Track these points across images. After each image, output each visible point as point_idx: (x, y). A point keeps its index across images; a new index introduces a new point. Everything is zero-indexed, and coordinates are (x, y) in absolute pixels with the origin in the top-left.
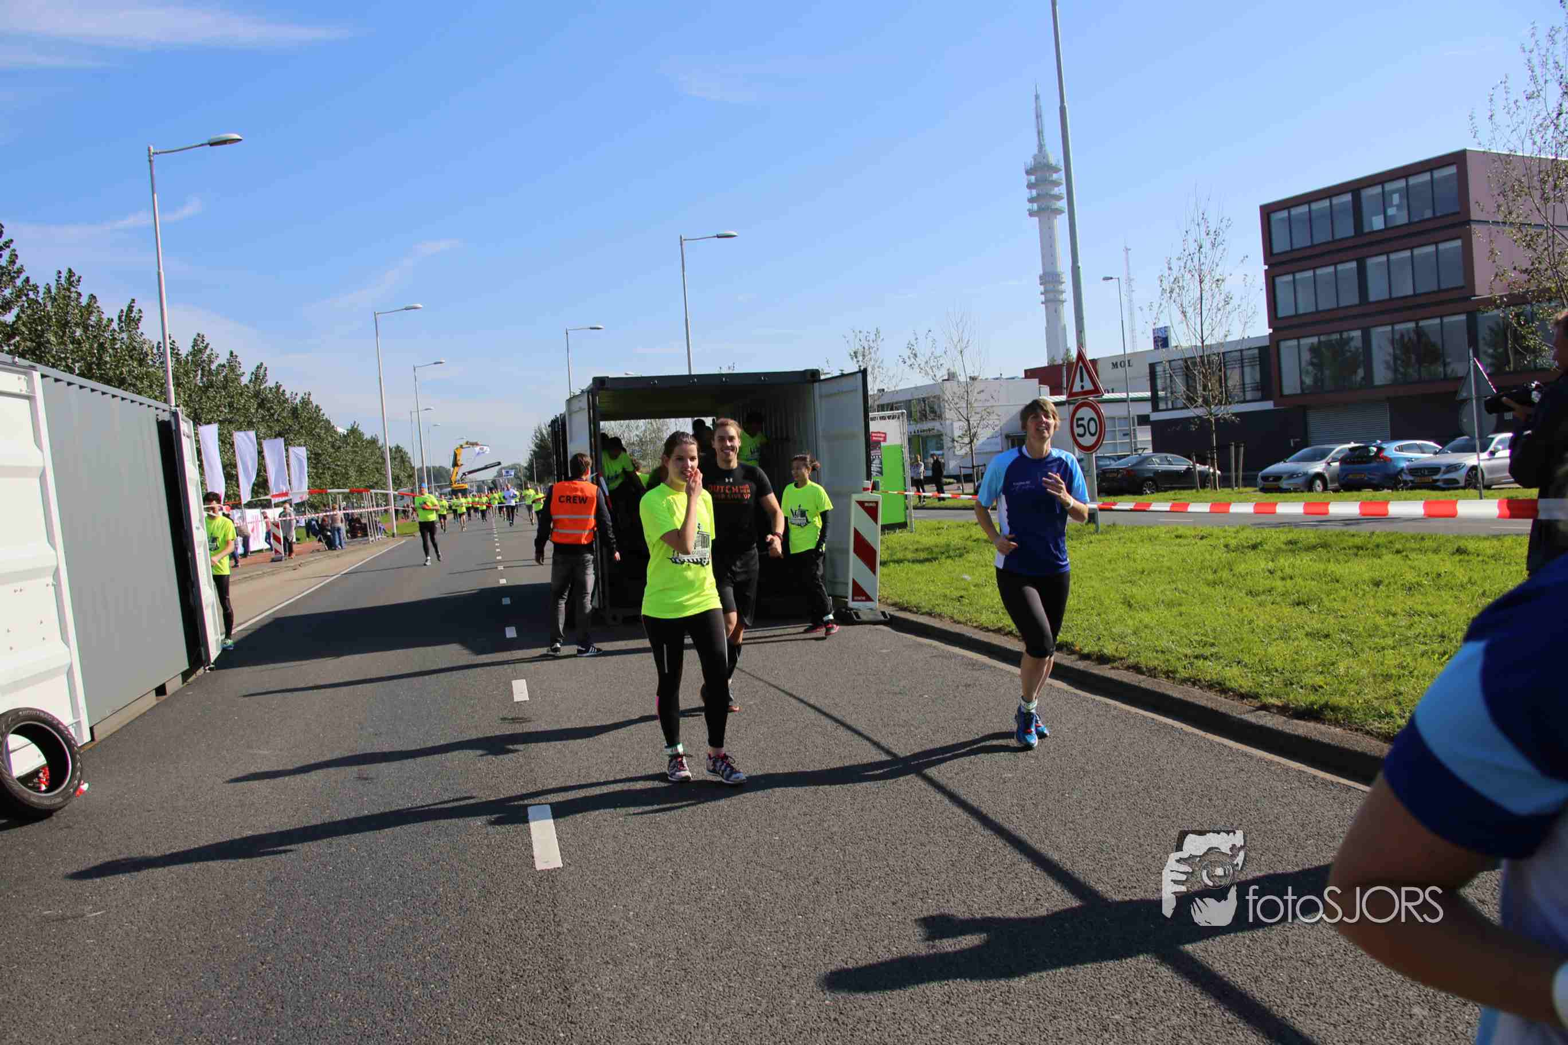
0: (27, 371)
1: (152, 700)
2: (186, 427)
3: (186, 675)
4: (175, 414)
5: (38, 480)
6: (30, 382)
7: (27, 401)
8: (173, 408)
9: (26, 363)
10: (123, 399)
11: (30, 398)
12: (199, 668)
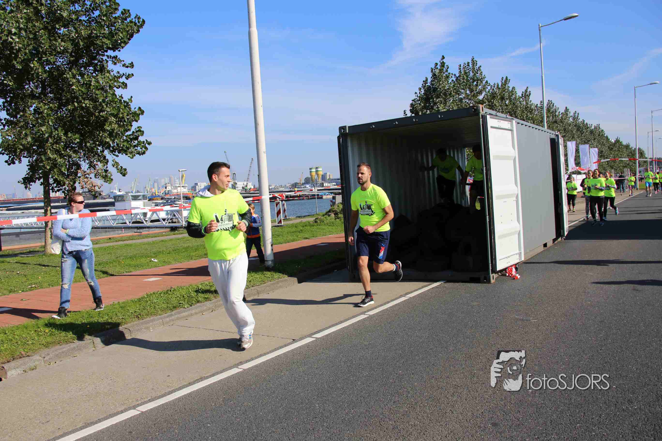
0: (511, 121)
1: (542, 248)
2: (561, 141)
3: (554, 240)
4: (557, 136)
5: (512, 162)
6: (512, 125)
7: (510, 132)
8: (556, 133)
9: (511, 117)
10: (539, 130)
11: (511, 130)
12: (559, 238)
